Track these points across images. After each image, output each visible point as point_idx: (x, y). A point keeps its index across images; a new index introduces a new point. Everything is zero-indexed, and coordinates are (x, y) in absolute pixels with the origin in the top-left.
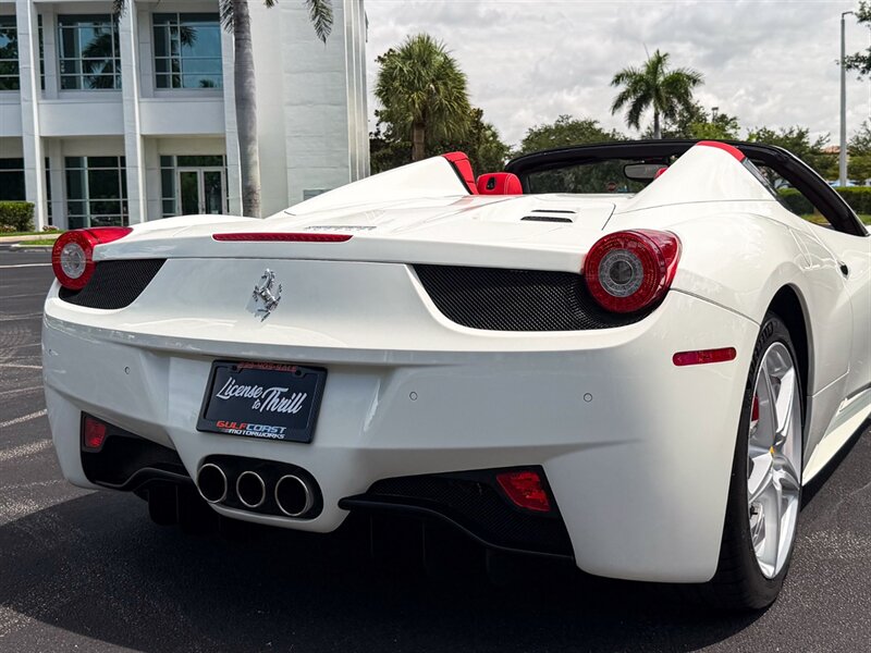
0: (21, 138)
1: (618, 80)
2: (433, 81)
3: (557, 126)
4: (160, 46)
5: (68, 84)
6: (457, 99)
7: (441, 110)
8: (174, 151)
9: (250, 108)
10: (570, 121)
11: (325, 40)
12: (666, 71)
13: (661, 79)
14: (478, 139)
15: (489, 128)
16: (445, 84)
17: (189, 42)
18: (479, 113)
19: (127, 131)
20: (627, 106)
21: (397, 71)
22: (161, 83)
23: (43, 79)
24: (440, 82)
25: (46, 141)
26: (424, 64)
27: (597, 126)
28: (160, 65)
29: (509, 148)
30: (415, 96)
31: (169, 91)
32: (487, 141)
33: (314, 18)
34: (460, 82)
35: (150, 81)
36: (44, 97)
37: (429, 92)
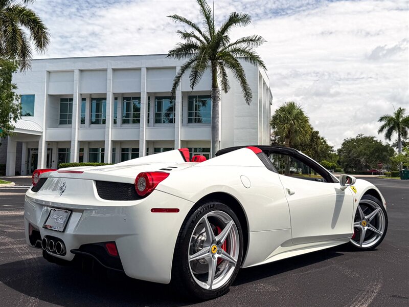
0: (139, 141)
1: (381, 119)
2: (293, 120)
3: (357, 139)
4: (190, 108)
5: (158, 121)
6: (303, 127)
7: (296, 131)
8: (193, 146)
9: (217, 131)
10: (363, 136)
11: (249, 104)
12: (404, 116)
13: (401, 119)
14: (316, 143)
15: (323, 139)
16: (298, 121)
17: (205, 105)
18: (317, 132)
19: (176, 139)
20: (385, 131)
21: (278, 116)
22: (190, 121)
23: (148, 120)
24: (295, 121)
25: (148, 142)
26: (290, 113)
27: (375, 139)
28: (190, 115)
29: (332, 147)
30: (285, 126)
31: (193, 124)
32: (322, 144)
33: (245, 97)
34: (306, 120)
35: (186, 120)
36: (149, 126)
37: (291, 124)
